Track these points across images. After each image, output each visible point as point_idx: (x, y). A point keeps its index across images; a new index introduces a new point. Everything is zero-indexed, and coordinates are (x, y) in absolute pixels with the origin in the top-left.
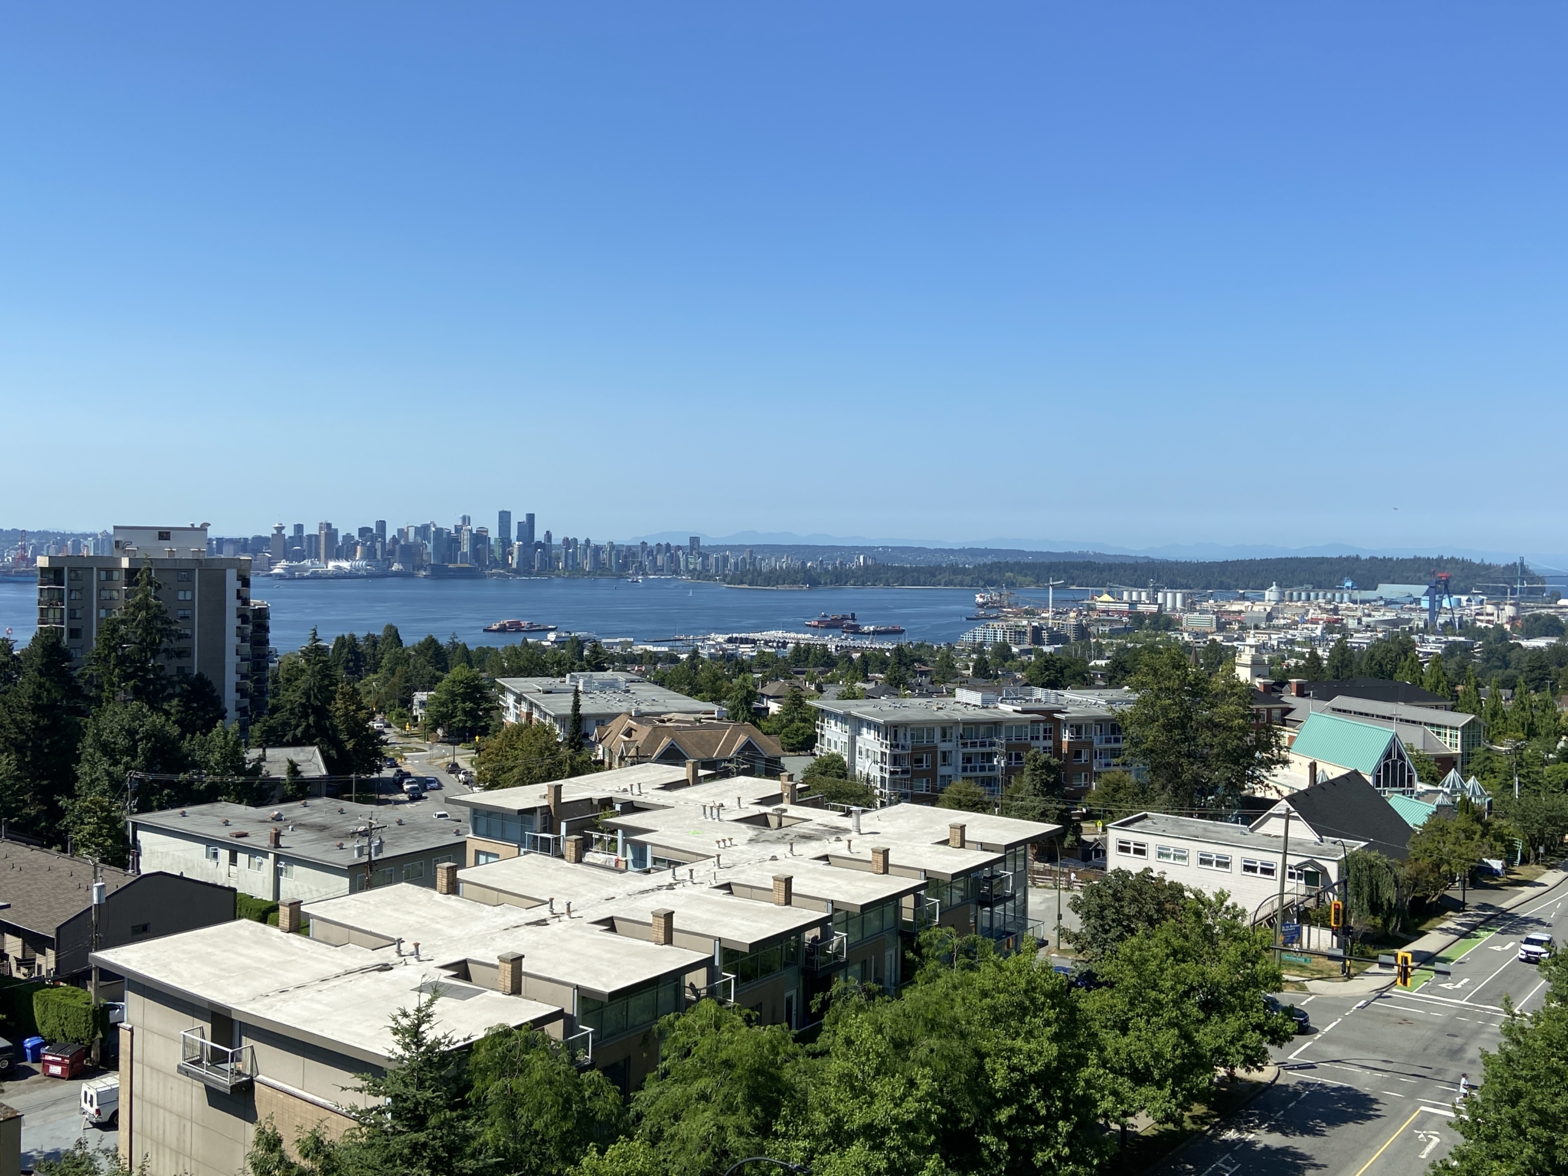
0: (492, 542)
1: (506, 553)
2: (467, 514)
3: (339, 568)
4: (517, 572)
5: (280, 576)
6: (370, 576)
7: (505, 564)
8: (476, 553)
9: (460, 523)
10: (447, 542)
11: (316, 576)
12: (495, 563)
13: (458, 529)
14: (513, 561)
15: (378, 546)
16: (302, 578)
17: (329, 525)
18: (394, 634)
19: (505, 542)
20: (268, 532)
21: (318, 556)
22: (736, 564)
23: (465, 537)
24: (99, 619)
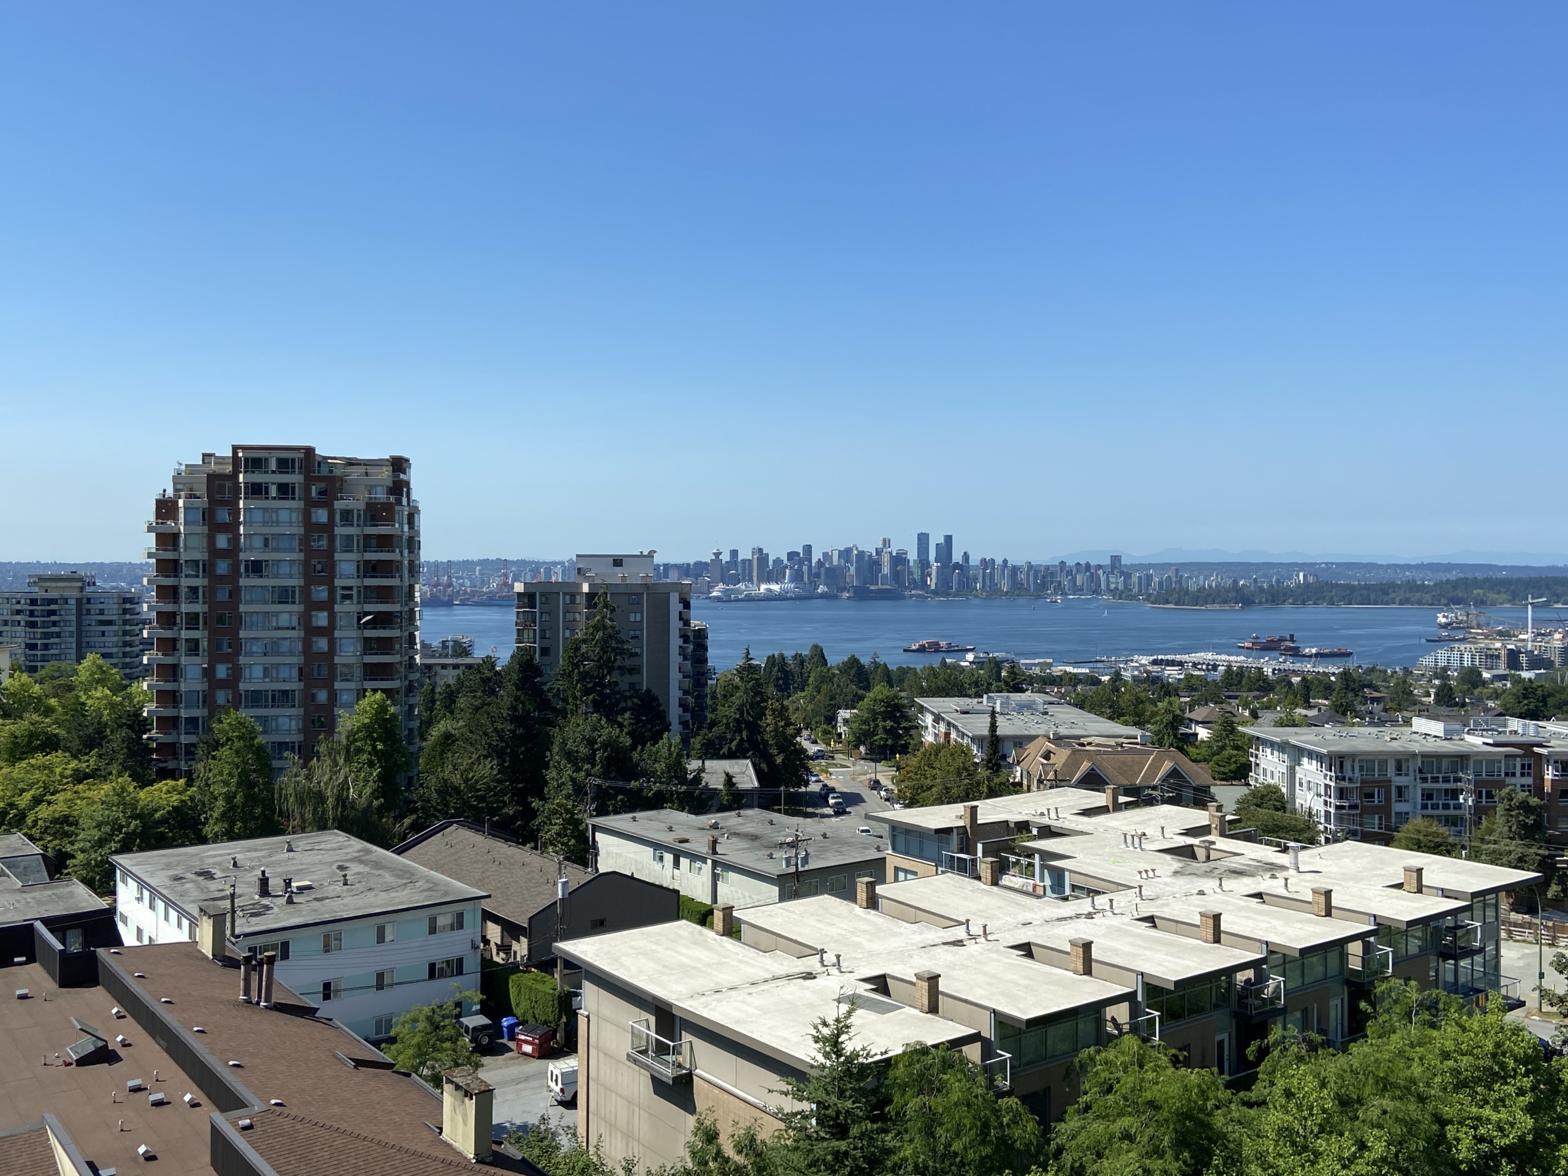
0: (911, 564)
1: (925, 575)
2: (887, 537)
3: (770, 590)
4: (936, 593)
5: (718, 599)
6: (798, 598)
7: (924, 585)
8: (896, 575)
9: (880, 546)
10: (869, 565)
11: (750, 599)
12: (914, 585)
13: (879, 552)
14: (932, 582)
15: (805, 568)
16: (737, 600)
17: (761, 550)
18: (819, 654)
19: (924, 563)
20: (707, 558)
21: (751, 580)
22: (1161, 583)
23: (886, 559)
24: (565, 639)
